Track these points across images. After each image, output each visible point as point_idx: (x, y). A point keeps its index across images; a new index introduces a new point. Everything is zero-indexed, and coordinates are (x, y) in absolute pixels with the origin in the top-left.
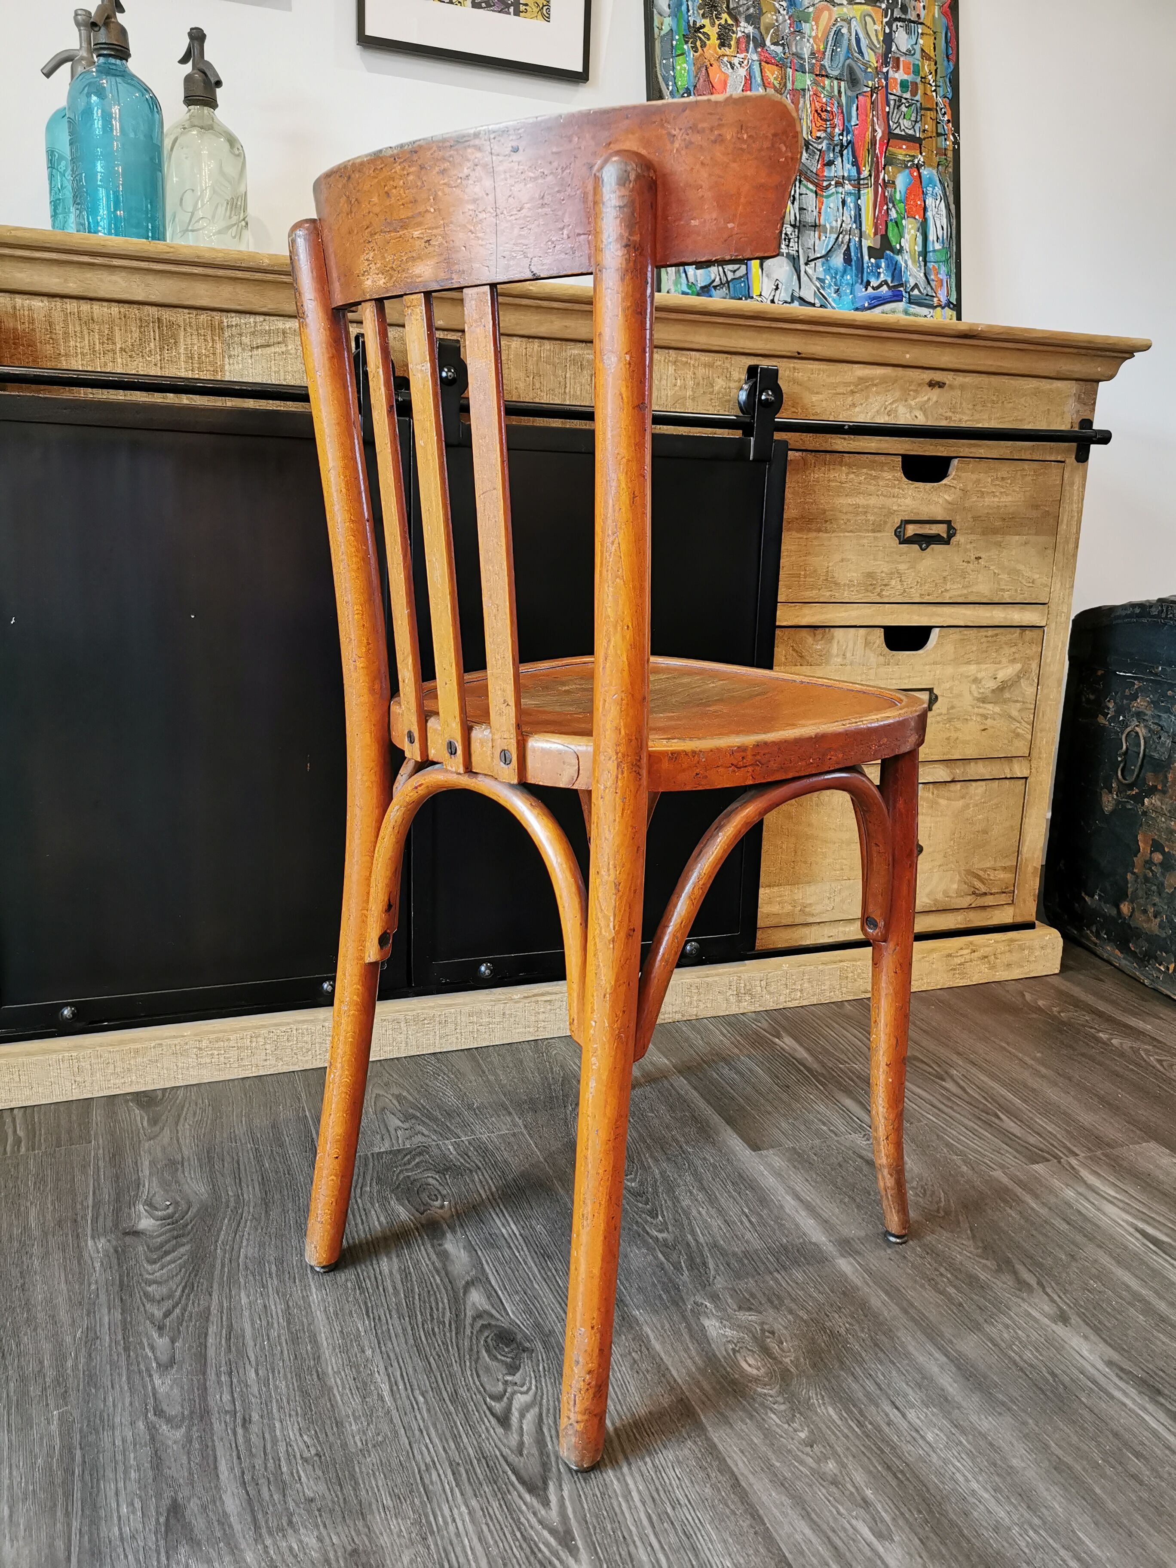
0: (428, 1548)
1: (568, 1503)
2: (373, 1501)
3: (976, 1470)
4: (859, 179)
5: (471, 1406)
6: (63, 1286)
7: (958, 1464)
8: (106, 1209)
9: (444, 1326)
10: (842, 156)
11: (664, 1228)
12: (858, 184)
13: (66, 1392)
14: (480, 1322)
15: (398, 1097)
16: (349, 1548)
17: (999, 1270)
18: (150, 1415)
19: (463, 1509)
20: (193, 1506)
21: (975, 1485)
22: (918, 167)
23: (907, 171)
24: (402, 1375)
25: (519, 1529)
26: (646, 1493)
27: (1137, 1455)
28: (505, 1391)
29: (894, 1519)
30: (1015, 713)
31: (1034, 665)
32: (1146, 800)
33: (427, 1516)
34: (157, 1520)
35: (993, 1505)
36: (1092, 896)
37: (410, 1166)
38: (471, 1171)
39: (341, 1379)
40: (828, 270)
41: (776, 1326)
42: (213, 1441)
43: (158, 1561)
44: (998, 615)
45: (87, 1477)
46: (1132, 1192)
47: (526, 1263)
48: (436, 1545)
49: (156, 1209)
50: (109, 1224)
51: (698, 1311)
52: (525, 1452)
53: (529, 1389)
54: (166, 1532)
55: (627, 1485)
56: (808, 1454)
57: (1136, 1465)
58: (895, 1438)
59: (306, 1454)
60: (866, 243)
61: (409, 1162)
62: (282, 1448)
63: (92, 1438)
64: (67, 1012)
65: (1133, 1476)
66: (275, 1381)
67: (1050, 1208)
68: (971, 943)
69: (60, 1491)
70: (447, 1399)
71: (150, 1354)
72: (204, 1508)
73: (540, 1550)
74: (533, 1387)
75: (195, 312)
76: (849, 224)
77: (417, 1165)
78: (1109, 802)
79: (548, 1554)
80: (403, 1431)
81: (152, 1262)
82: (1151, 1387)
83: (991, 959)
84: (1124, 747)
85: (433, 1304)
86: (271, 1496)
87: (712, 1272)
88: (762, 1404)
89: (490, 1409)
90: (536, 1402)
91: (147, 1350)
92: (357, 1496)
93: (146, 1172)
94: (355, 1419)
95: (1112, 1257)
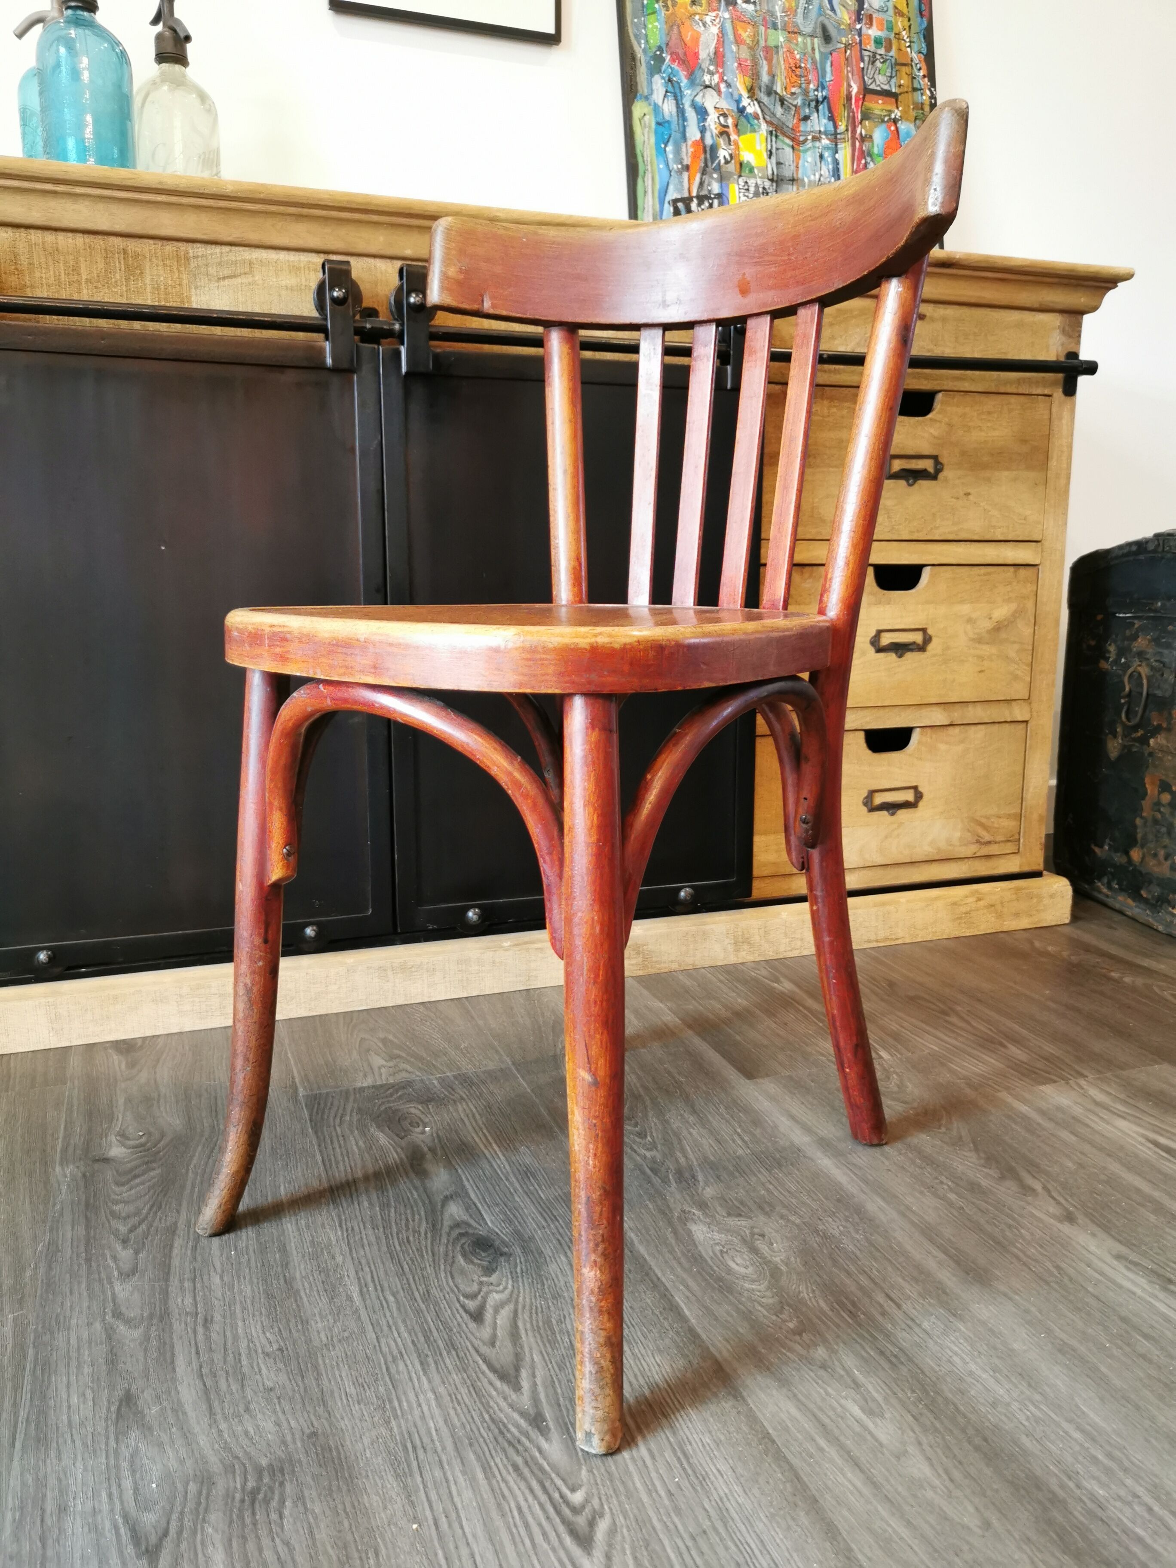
0: (391, 1430)
1: (540, 1389)
2: (335, 1389)
3: (975, 1353)
4: (836, 134)
5: (443, 1305)
6: (27, 1206)
7: (956, 1349)
8: (77, 1140)
9: (420, 1235)
10: (818, 111)
11: (653, 1146)
12: (835, 138)
13: (23, 1297)
14: (457, 1231)
15: (384, 1041)
16: (307, 1431)
17: (1002, 1178)
18: (108, 1317)
19: (430, 1395)
20: (146, 1397)
21: (973, 1367)
22: (895, 121)
23: (884, 126)
24: (372, 1277)
25: (488, 1412)
27: (1146, 1336)
28: (480, 1291)
29: (885, 1399)
30: (1012, 654)
31: (1030, 605)
32: (1152, 741)
33: (390, 1401)
34: (109, 1409)
35: (991, 1384)
36: (1101, 846)
37: (392, 1099)
38: (455, 1102)
39: (310, 1283)
41: (767, 1230)
42: (172, 1338)
43: (107, 1444)
44: (990, 553)
45: (39, 1372)
46: (1144, 1108)
47: (507, 1179)
48: (399, 1427)
49: (128, 1139)
50: (79, 1153)
51: (685, 1218)
52: (498, 1344)
53: (505, 1288)
54: (117, 1419)
56: (796, 1342)
57: (1144, 1345)
58: (889, 1326)
59: (268, 1349)
61: (391, 1095)
62: (243, 1344)
63: (46, 1338)
64: (43, 956)
65: (1143, 1357)
66: (240, 1285)
67: (1058, 1124)
68: (977, 891)
69: (9, 1385)
70: (419, 1299)
71: (112, 1264)
72: (158, 1397)
73: (508, 1430)
74: (510, 1286)
75: (160, 243)
76: (827, 178)
77: (400, 1097)
78: (1114, 747)
79: (517, 1433)
80: (370, 1327)
81: (118, 1184)
82: (1159, 1276)
83: (999, 907)
84: (1127, 689)
85: (409, 1216)
86: (229, 1386)
87: (702, 1184)
88: (749, 1299)
89: (463, 1307)
90: (511, 1299)
91: (110, 1260)
92: (318, 1386)
93: (121, 1108)
94: (322, 1317)
95: (1123, 1164)
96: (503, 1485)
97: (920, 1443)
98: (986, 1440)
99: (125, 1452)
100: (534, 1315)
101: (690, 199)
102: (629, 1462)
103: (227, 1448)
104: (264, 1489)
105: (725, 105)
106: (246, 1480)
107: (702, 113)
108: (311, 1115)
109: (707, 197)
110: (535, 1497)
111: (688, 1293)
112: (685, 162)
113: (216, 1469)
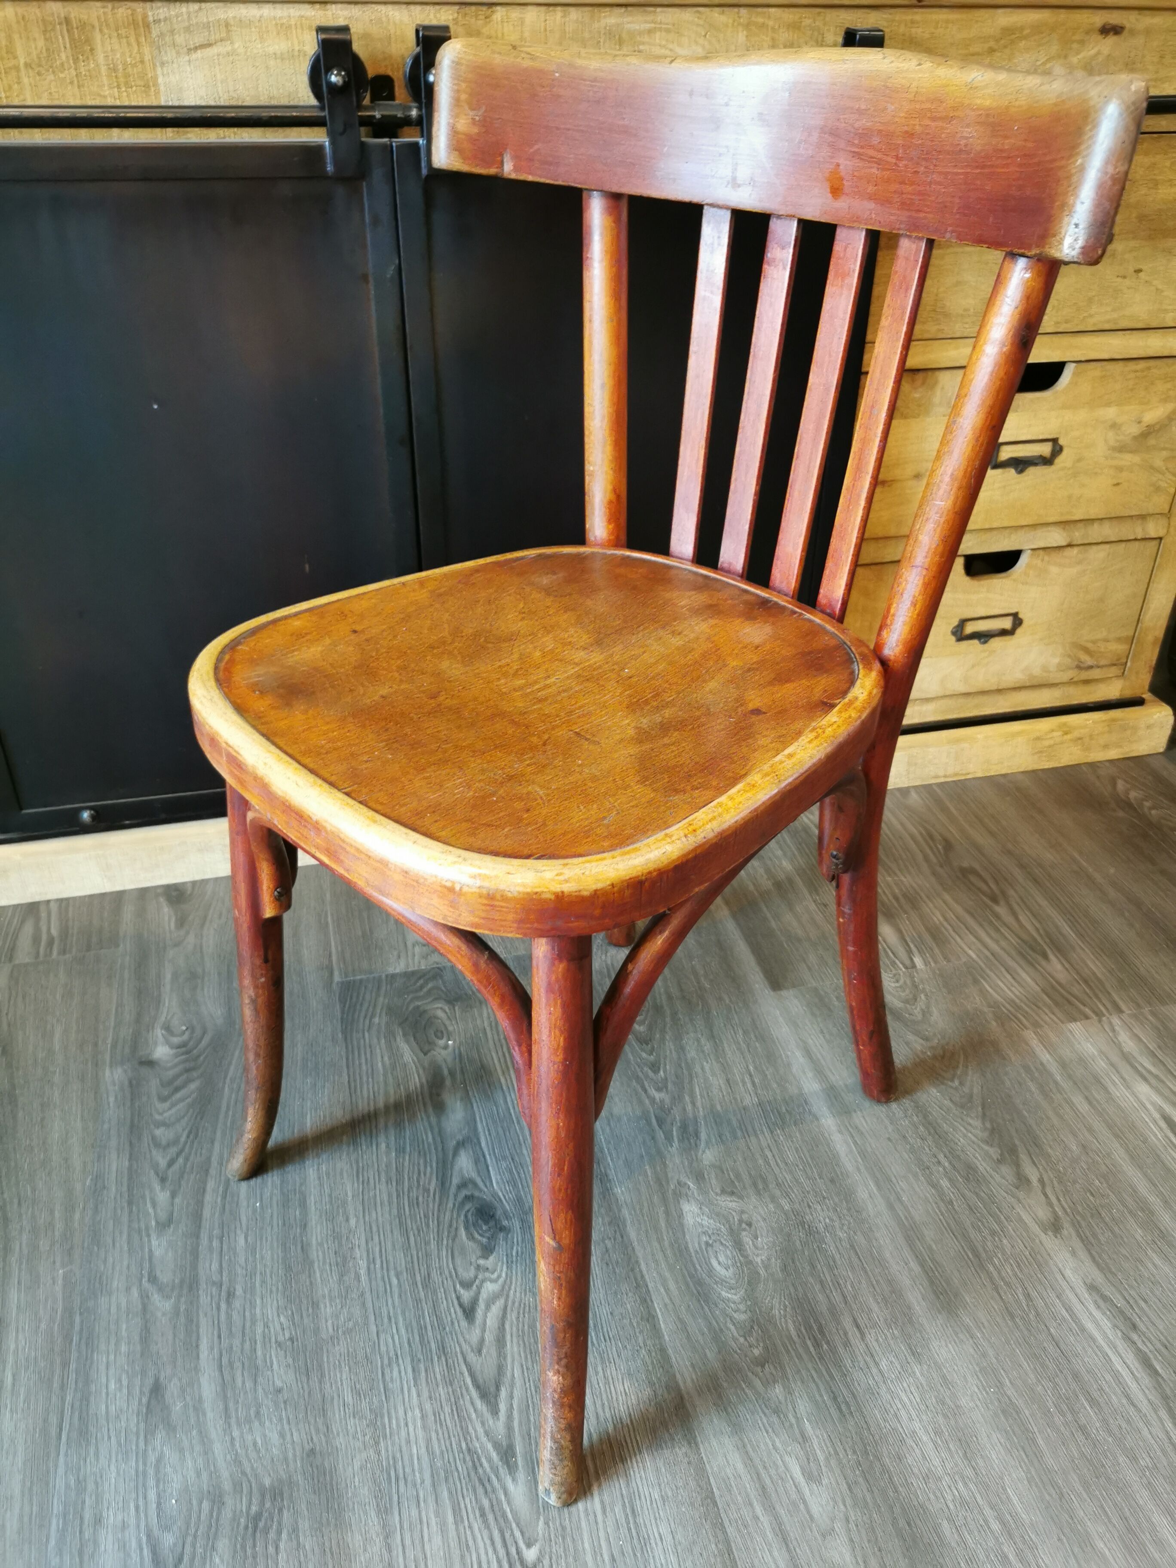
0: (379, 1454)
1: (516, 1413)
2: (335, 1397)
3: (923, 1408)
5: (441, 1294)
6: (79, 1123)
7: (905, 1399)
8: (126, 1032)
9: (429, 1195)
11: (663, 1086)
13: (72, 1248)
14: (464, 1192)
16: (307, 1447)
17: (1001, 1160)
18: (145, 1280)
19: (417, 1412)
20: (172, 1389)
21: (917, 1425)
24: (381, 1251)
25: (465, 1439)
27: (1093, 1402)
28: (476, 1277)
29: (827, 1459)
30: (1158, 463)
33: (382, 1417)
34: (140, 1400)
35: (930, 1449)
37: (422, 993)
39: (324, 1253)
41: (756, 1217)
42: (198, 1316)
43: (137, 1446)
44: (1156, 343)
45: (83, 1347)
48: (387, 1450)
49: (173, 1034)
50: (127, 1050)
51: (680, 1193)
52: (484, 1351)
53: (499, 1277)
54: (147, 1414)
56: (757, 1375)
57: (1087, 1413)
58: (848, 1363)
59: (281, 1338)
61: (421, 987)
62: (259, 1330)
63: (91, 1304)
64: (86, 815)
65: (1082, 1429)
66: (261, 1249)
67: (1075, 1083)
68: (1065, 724)
69: (58, 1360)
70: (419, 1282)
71: (151, 1210)
72: (183, 1390)
73: (481, 1465)
74: (504, 1275)
77: (429, 991)
79: (488, 1470)
80: (373, 1318)
81: (163, 1099)
82: (1127, 1318)
83: (1086, 740)
85: (422, 1168)
86: (244, 1382)
87: (703, 1145)
88: (724, 1312)
89: (458, 1298)
90: (503, 1292)
91: (149, 1205)
92: (321, 1390)
93: (168, 987)
94: (331, 1300)
95: (1127, 1150)
96: (469, 1533)
97: (847, 1521)
98: (909, 1524)
99: (152, 1458)
100: (521, 1316)
102: (582, 1515)
103: (237, 1461)
104: (265, 1515)
106: (250, 1503)
108: (343, 1012)
110: (495, 1550)
111: (667, 1300)
113: (227, 1486)
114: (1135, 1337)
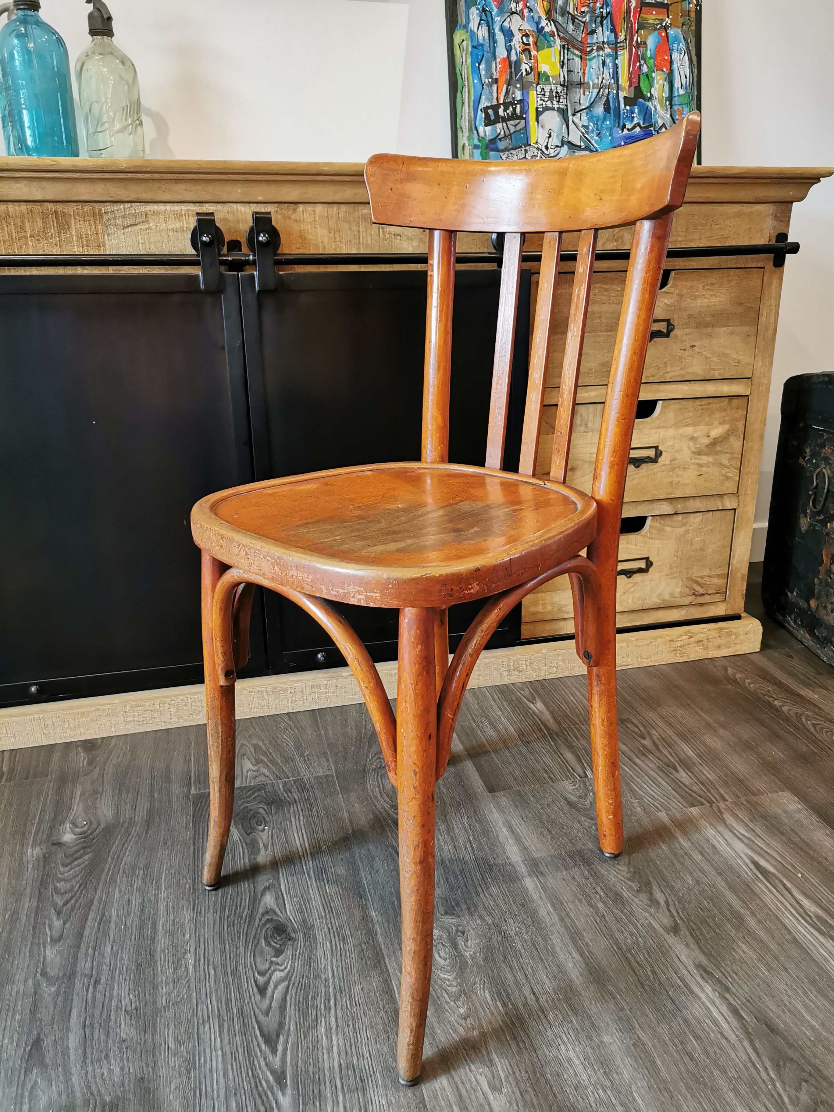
0: (190, 1079)
1: (289, 1053)
2: (163, 1044)
3: (577, 1043)
4: (616, 43)
5: (244, 979)
6: (6, 880)
7: (565, 1038)
8: (45, 826)
9: (242, 919)
10: (602, 25)
12: (616, 47)
14: (267, 917)
15: (256, 747)
16: (139, 1076)
17: (640, 890)
18: (38, 974)
19: (220, 1053)
20: (48, 1042)
21: (572, 1054)
22: (666, 28)
23: (656, 32)
24: (204, 954)
25: (252, 1069)
26: (343, 1047)
27: (697, 1037)
28: (269, 969)
29: (507, 1077)
30: (725, 462)
31: (741, 425)
32: (829, 524)
33: (194, 1057)
34: (25, 1049)
35: (580, 1069)
36: (792, 593)
37: (250, 799)
38: (290, 804)
39: (165, 955)
40: (590, 119)
41: (468, 928)
42: (73, 995)
43: (19, 1078)
44: (711, 389)
46: (758, 831)
47: (308, 875)
48: (195, 1077)
49: (77, 827)
50: (45, 837)
52: (271, 1014)
53: (286, 968)
54: (28, 1059)
55: (332, 1041)
56: (461, 1025)
57: (693, 1045)
58: (526, 1016)
59: (129, 1008)
60: (622, 94)
61: (250, 796)
62: (114, 1004)
64: (33, 689)
65: (689, 1054)
66: (122, 954)
67: (692, 843)
68: (689, 631)
70: (229, 973)
71: (48, 932)
72: (55, 1042)
73: (261, 1085)
74: (289, 967)
75: (80, 205)
76: (608, 79)
77: (255, 798)
78: (804, 523)
79: (266, 1088)
80: (195, 994)
81: (65, 865)
82: (723, 984)
83: (705, 642)
84: (815, 484)
85: (239, 903)
86: (99, 1036)
88: (441, 987)
89: (255, 982)
90: (288, 978)
91: (47, 929)
92: (153, 1040)
93: (78, 799)
94: (167, 984)
95: (727, 882)
99: (28, 1085)
100: (299, 991)
101: (498, 106)
103: (88, 1087)
105: (527, 26)
107: (509, 35)
108: (195, 811)
109: (512, 104)
112: (494, 77)
113: (79, 1102)
114: (728, 996)
